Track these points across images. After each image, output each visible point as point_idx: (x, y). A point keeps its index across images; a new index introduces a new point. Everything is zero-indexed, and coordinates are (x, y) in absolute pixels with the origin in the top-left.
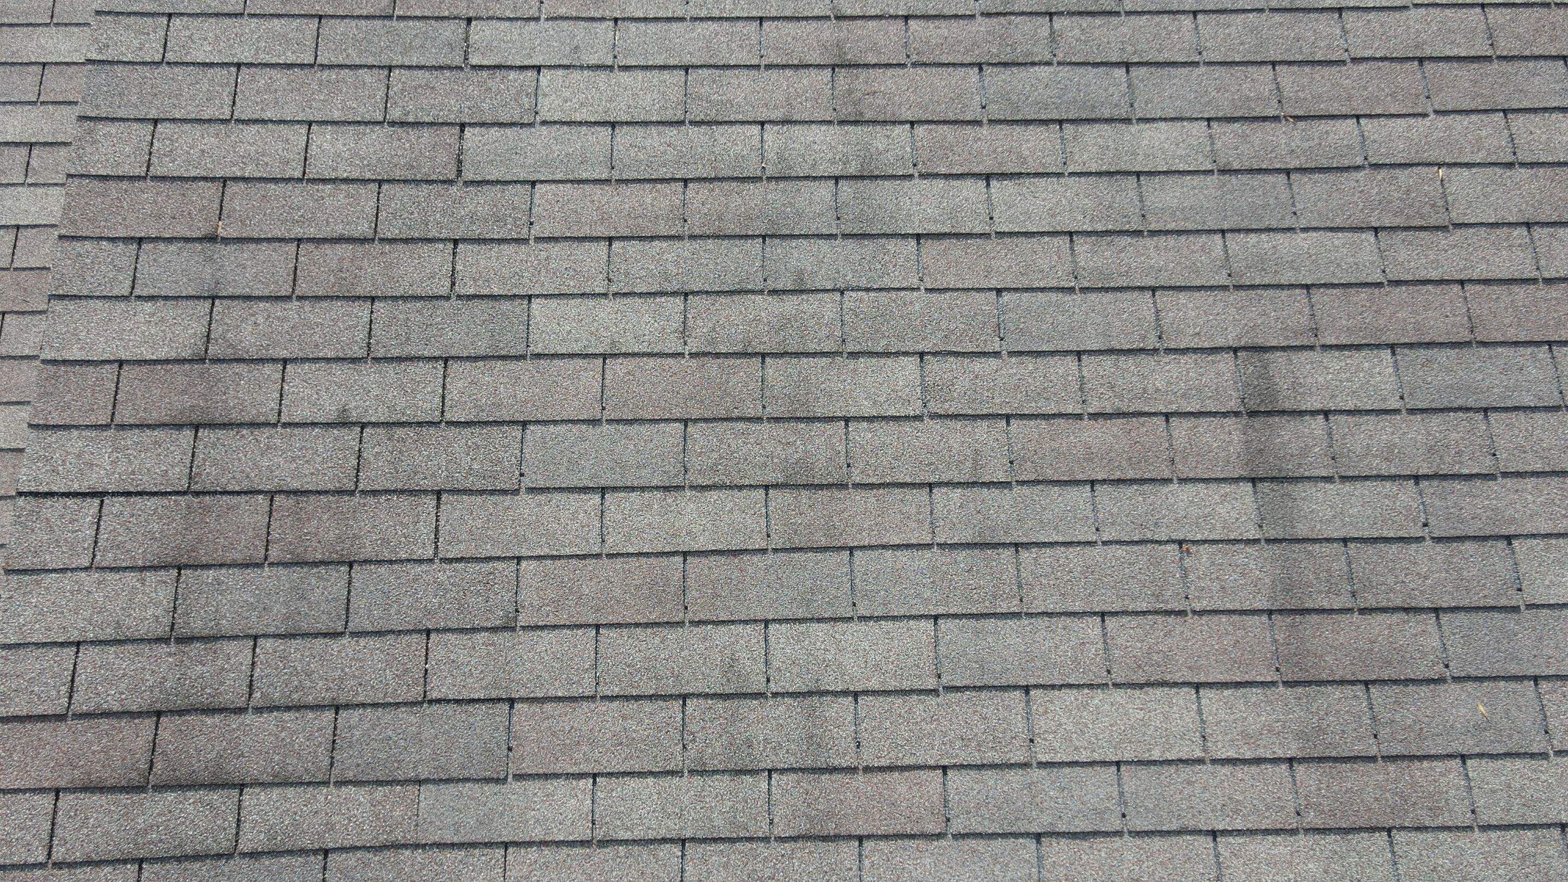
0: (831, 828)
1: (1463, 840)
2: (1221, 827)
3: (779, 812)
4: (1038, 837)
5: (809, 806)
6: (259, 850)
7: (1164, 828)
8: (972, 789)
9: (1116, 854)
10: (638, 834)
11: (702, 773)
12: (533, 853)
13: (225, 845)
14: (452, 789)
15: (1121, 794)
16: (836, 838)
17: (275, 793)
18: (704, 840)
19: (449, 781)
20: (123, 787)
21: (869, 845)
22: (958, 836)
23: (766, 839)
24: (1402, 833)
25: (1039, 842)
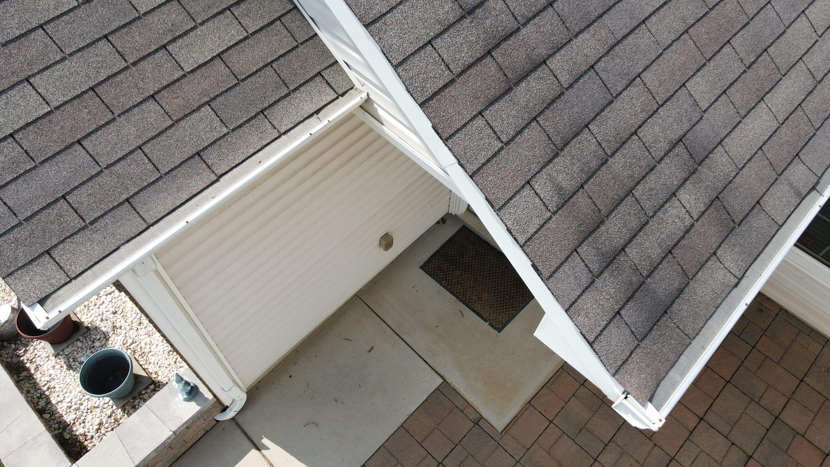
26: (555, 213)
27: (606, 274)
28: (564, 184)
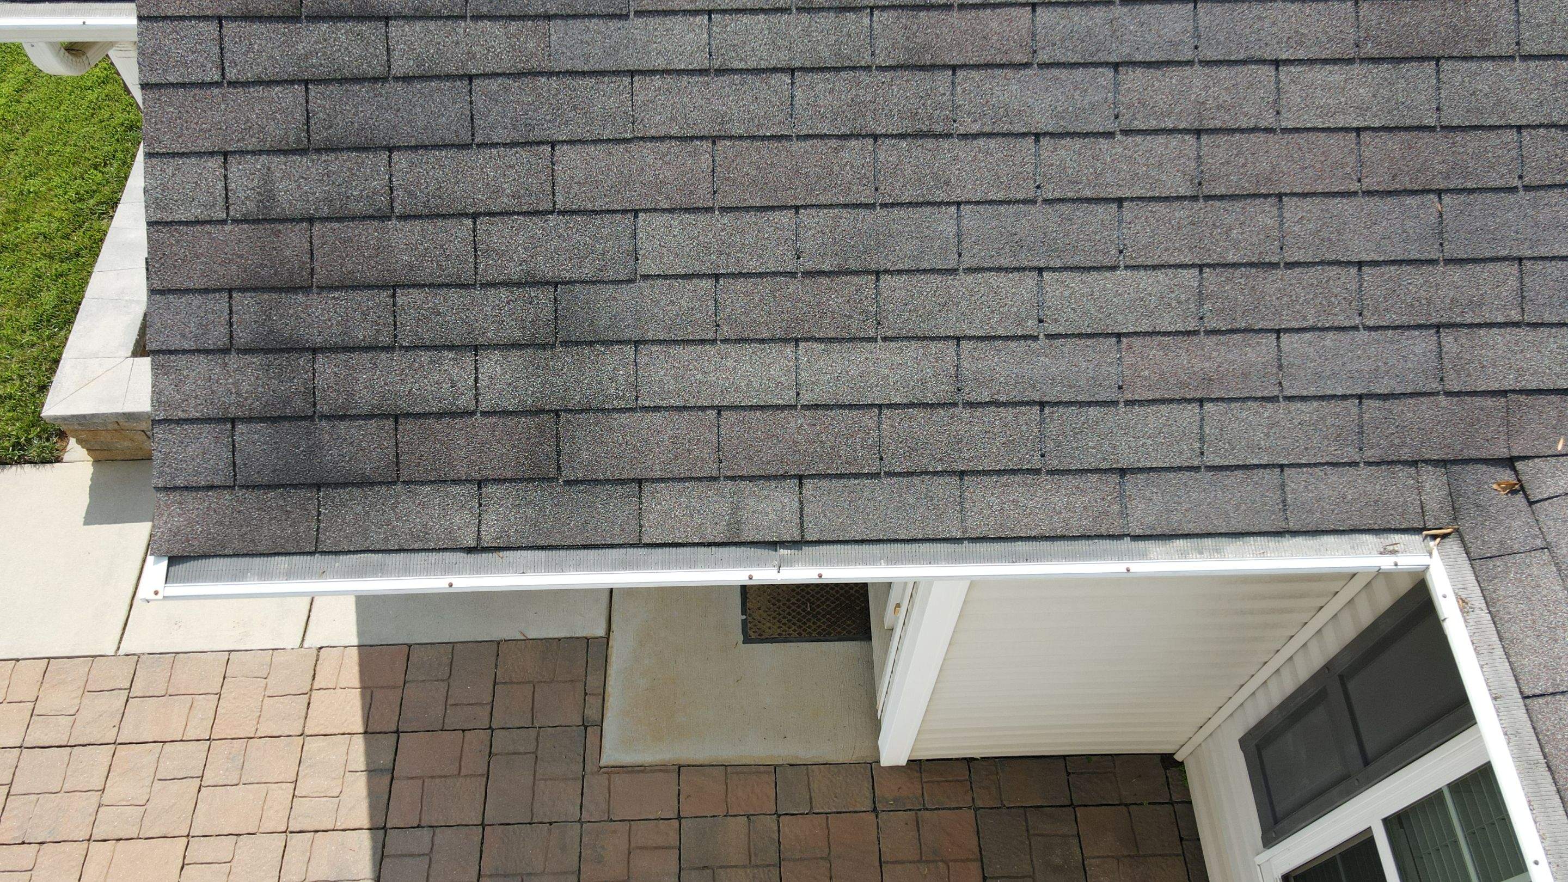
0: (927, 59)
1: (1503, 69)
2: (1284, 57)
3: (880, 43)
4: (1116, 66)
5: (908, 38)
6: (411, 74)
7: (1232, 58)
8: (1058, 24)
9: (1186, 81)
10: (751, 64)
11: (809, 10)
12: (657, 81)
13: (379, 70)
14: (578, 23)
15: (1196, 28)
16: (933, 67)
17: (418, 26)
18: (812, 70)
19: (575, 17)
20: (279, 17)
21: (961, 74)
22: (1044, 66)
23: (868, 68)
24: (1450, 63)
25: (1116, 71)
26: (235, 221)
27: (256, 360)
28: (282, 197)
